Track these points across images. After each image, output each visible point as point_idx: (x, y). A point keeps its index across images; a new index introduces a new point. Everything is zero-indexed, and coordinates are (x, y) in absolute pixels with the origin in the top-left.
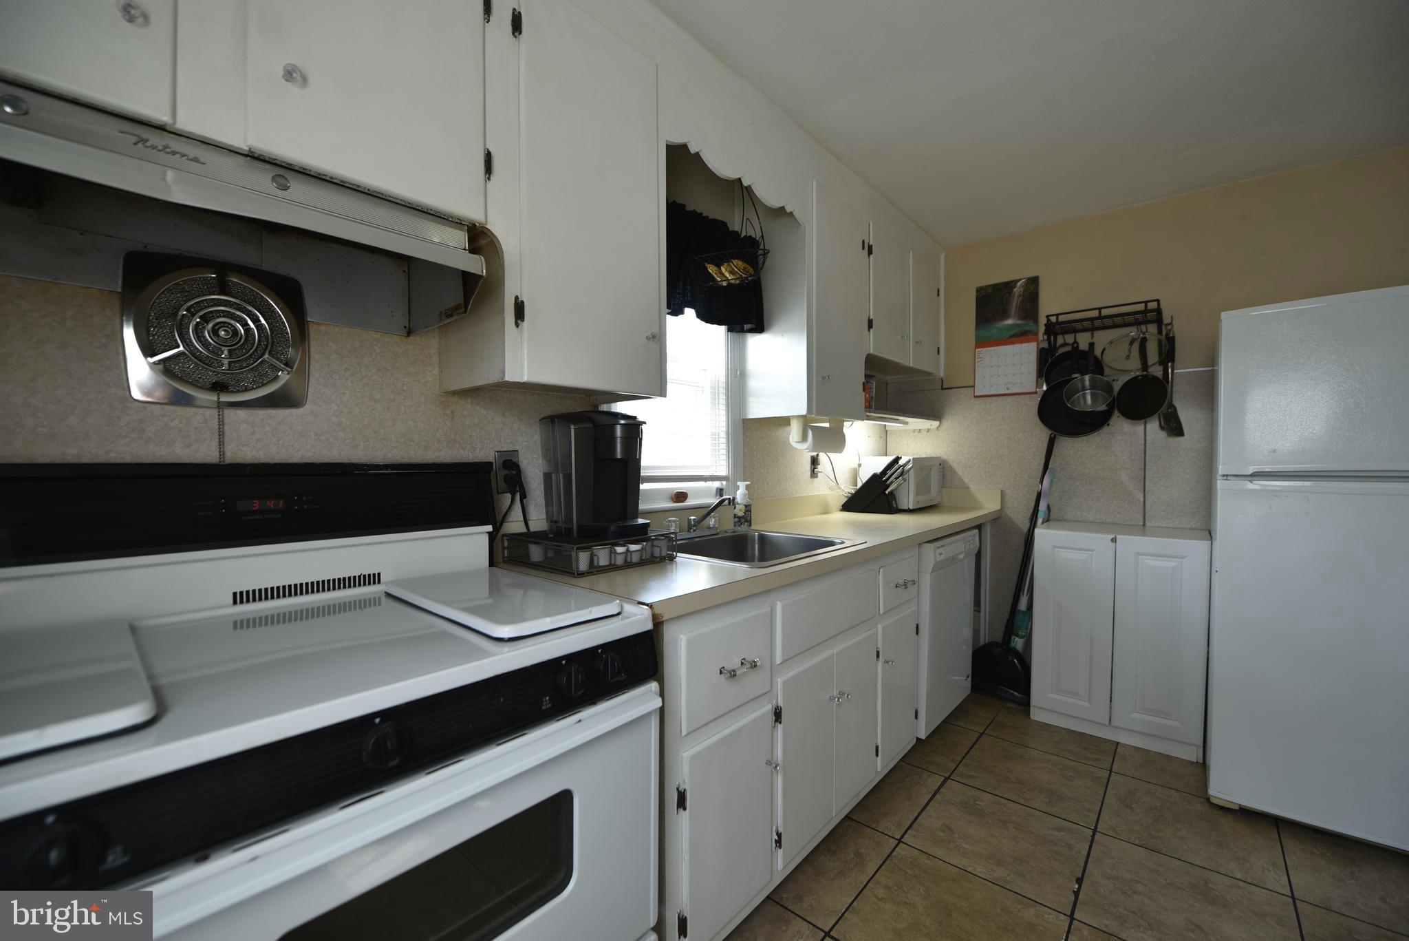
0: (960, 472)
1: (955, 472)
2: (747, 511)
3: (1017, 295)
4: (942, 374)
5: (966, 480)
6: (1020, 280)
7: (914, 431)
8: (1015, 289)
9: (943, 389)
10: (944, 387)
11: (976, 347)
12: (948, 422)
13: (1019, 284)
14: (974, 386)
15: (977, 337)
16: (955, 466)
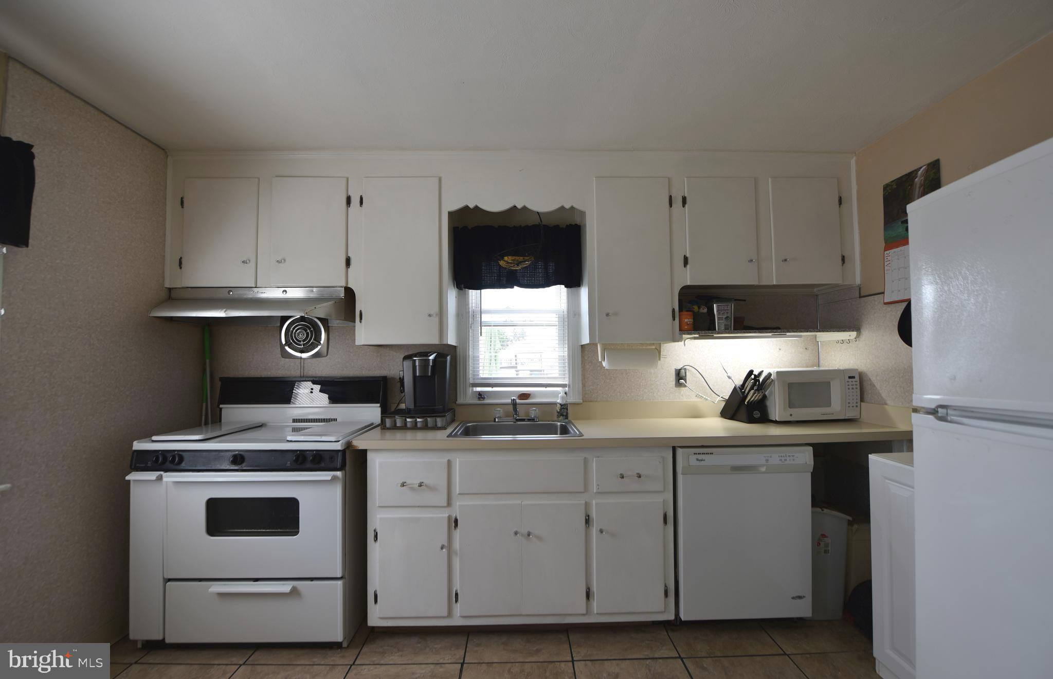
0: (878, 386)
1: (874, 386)
2: (563, 408)
3: (918, 186)
4: (858, 281)
5: (884, 395)
6: (921, 168)
7: (838, 342)
8: (916, 179)
9: (860, 297)
10: (862, 295)
11: (886, 249)
12: (865, 333)
13: (920, 172)
14: (883, 293)
15: (886, 241)
16: (873, 379)
